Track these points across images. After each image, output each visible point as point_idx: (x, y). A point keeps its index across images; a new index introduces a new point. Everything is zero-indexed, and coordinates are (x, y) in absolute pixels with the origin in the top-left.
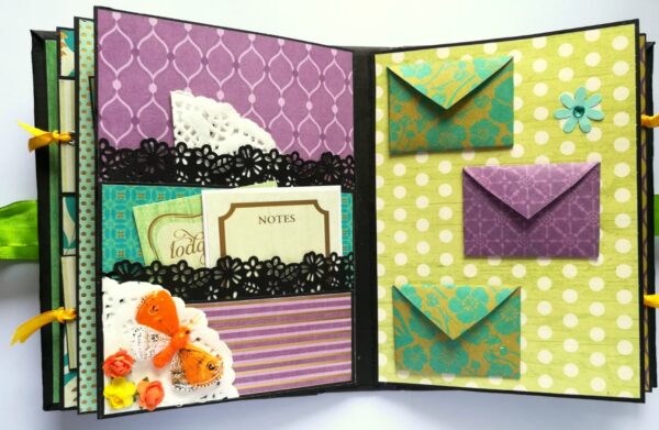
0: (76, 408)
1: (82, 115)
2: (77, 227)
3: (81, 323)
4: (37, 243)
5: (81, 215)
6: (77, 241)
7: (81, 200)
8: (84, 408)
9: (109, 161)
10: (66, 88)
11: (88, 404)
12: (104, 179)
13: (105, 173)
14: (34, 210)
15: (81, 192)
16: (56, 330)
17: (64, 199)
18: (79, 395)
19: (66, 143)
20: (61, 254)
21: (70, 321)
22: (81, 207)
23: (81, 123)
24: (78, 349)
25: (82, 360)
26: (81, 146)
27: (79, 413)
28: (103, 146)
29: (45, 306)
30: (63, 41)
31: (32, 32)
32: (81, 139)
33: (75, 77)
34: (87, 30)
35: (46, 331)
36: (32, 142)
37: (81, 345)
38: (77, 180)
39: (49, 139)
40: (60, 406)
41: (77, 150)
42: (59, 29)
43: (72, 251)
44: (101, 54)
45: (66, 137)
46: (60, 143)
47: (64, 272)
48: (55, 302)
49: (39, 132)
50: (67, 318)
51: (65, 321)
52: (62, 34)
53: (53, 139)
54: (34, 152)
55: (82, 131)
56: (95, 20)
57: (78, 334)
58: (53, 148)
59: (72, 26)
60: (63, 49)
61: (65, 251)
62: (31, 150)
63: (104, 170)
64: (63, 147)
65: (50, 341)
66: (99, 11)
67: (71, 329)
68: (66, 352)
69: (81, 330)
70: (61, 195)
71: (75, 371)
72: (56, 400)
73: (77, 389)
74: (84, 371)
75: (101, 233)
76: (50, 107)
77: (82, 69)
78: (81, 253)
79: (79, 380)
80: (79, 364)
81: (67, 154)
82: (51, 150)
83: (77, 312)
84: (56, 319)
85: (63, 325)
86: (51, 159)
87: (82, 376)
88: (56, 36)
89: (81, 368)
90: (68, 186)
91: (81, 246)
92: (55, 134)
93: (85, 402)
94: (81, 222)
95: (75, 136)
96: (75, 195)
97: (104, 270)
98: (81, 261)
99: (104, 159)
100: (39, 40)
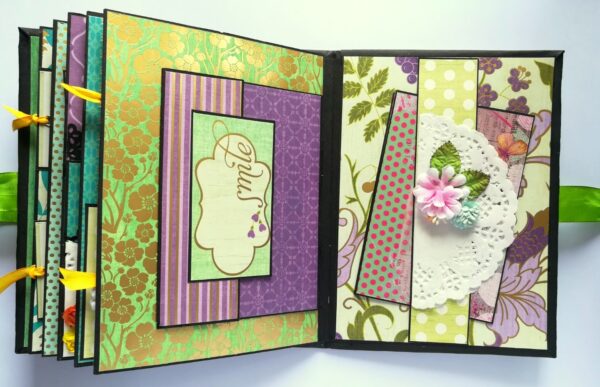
0: (41, 352)
1: (56, 103)
2: (49, 197)
3: (48, 278)
4: (16, 209)
5: (52, 188)
6: (49, 210)
7: (53, 174)
8: (47, 351)
9: (76, 143)
10: (46, 77)
11: (51, 349)
12: (71, 158)
13: (72, 153)
14: (15, 181)
15: (53, 167)
16: (28, 284)
17: (40, 173)
18: (44, 340)
19: (44, 124)
20: (36, 219)
21: (40, 277)
22: (53, 180)
23: (56, 110)
24: (45, 301)
25: (47, 311)
26: (55, 129)
27: (43, 356)
28: (71, 130)
29: (21, 263)
30: (44, 38)
31: (20, 29)
32: (55, 123)
33: (52, 69)
34: (62, 29)
35: (20, 285)
36: (15, 123)
37: (48, 297)
38: (51, 158)
39: (28, 122)
40: (28, 350)
41: (51, 132)
42: (42, 28)
43: (44, 218)
44: (72, 52)
45: (44, 120)
46: (39, 124)
47: (37, 235)
48: (29, 261)
49: (22, 115)
50: (38, 274)
51: (36, 277)
52: (44, 32)
53: (33, 121)
54: (17, 132)
55: (56, 116)
56: (69, 22)
57: (46, 288)
58: (33, 128)
59: (51, 26)
60: (45, 45)
61: (39, 217)
62: (14, 130)
63: (71, 150)
64: (40, 128)
65: (23, 292)
66: (73, 17)
67: (40, 284)
68: (35, 304)
69: (48, 284)
70: (38, 169)
71: (42, 321)
72: (26, 345)
73: (43, 337)
74: (49, 320)
75: (67, 203)
76: (32, 94)
77: (58, 64)
78: (51, 219)
79: (44, 327)
80: (45, 314)
81: (44, 133)
82: (31, 130)
83: (45, 270)
84: (28, 275)
85: (34, 281)
86: (31, 138)
87: (47, 323)
88: (39, 32)
89: (47, 318)
90: (43, 162)
91: (51, 213)
92: (34, 117)
93: (48, 346)
94: (52, 193)
95: (51, 119)
96: (49, 170)
97: (68, 234)
98: (51, 226)
99: (72, 141)
100: (25, 36)
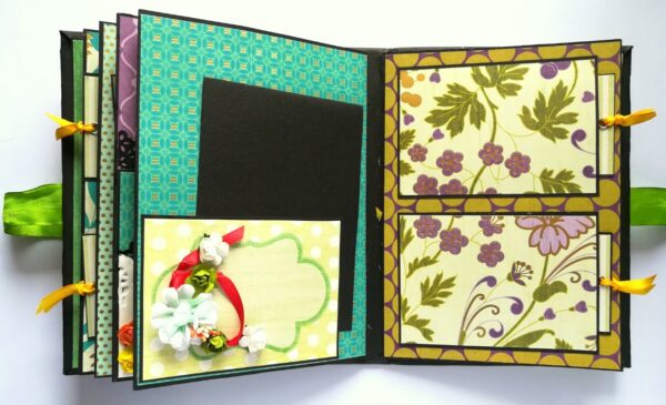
0: (94, 373)
1: (104, 109)
2: (98, 208)
3: (100, 295)
4: (60, 223)
5: (101, 199)
6: (97, 222)
7: (102, 185)
8: (100, 372)
9: (127, 150)
10: (91, 83)
11: (104, 369)
12: (123, 167)
13: (124, 162)
14: (59, 193)
15: (102, 178)
16: (76, 301)
17: (86, 183)
18: (96, 360)
19: (90, 133)
20: (83, 233)
21: (90, 294)
22: (102, 191)
23: (104, 116)
24: (97, 319)
25: (99, 329)
26: (103, 137)
27: (96, 377)
28: (122, 138)
29: (67, 280)
30: (88, 41)
31: (61, 32)
32: (103, 130)
33: (99, 74)
34: (110, 32)
35: (67, 303)
36: (59, 132)
37: (99, 315)
38: (99, 167)
39: (74, 130)
40: (79, 371)
41: (99, 140)
42: (86, 31)
43: (93, 231)
44: (122, 55)
45: (89, 127)
46: (84, 133)
47: (85, 249)
48: (76, 276)
49: (66, 123)
50: (87, 291)
51: (85, 294)
52: (88, 35)
53: (79, 130)
54: (60, 141)
55: (103, 123)
56: (118, 24)
57: (97, 305)
58: (78, 137)
59: (98, 29)
60: (90, 49)
61: (86, 230)
62: (58, 139)
63: (122, 159)
64: (86, 137)
65: (71, 312)
66: (122, 17)
67: (90, 302)
68: (85, 322)
69: (100, 301)
70: (84, 179)
71: (93, 340)
72: (75, 365)
73: (95, 356)
74: (102, 339)
75: (118, 214)
76: (76, 101)
77: (105, 67)
78: (101, 232)
79: (96, 347)
80: (97, 332)
81: (90, 142)
82: (75, 139)
83: (96, 285)
84: (76, 292)
85: (83, 298)
86: (76, 147)
87: (99, 343)
88: (83, 36)
89: (99, 336)
90: (90, 172)
91: (101, 226)
92: (80, 125)
93: (101, 367)
94: (101, 205)
95: (98, 127)
96: (97, 180)
97: (121, 248)
98: (101, 240)
99: (123, 149)
100: (67, 39)
